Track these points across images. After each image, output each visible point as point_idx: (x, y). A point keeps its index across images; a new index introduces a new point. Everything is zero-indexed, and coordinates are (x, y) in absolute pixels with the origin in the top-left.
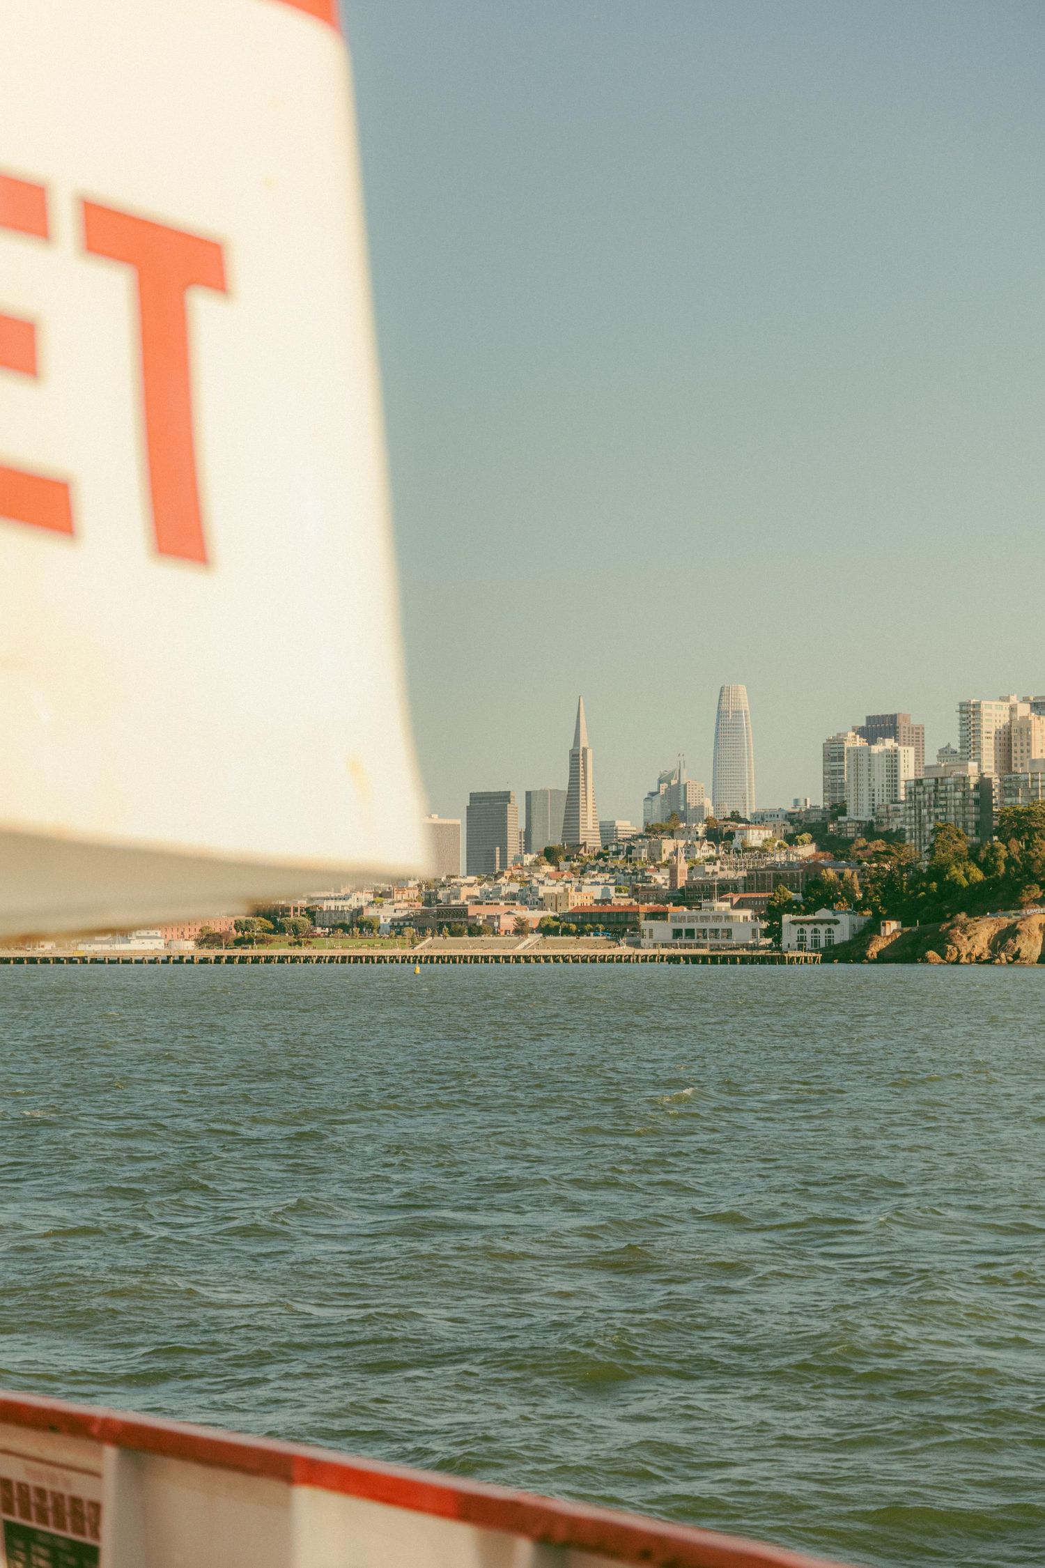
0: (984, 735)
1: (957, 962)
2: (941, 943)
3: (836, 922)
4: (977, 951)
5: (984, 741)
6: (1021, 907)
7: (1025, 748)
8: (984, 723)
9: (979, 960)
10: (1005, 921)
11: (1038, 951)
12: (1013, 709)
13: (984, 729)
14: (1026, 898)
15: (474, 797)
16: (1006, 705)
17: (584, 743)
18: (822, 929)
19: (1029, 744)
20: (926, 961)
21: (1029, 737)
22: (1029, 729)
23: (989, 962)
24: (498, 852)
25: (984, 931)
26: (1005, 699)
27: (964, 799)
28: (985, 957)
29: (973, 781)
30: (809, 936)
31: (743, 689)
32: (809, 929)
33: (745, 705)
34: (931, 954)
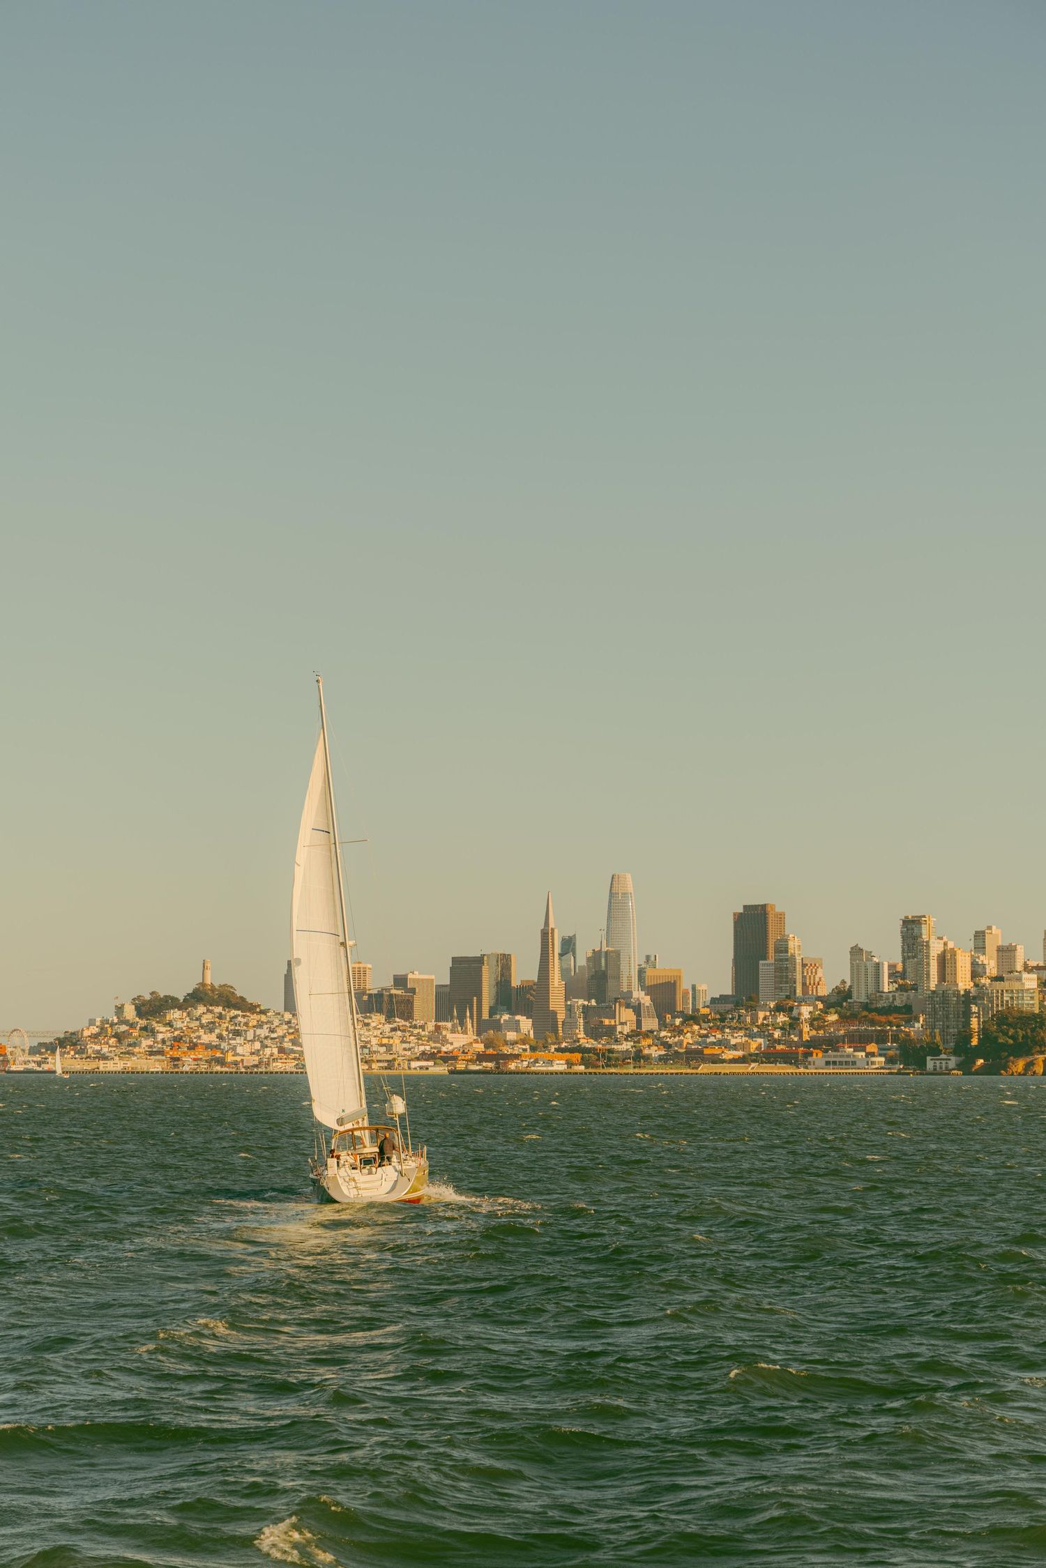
0: (931, 958)
1: (1012, 1074)
2: (1005, 1068)
3: (950, 1059)
4: (1019, 1071)
5: (931, 961)
6: (1032, 1054)
7: (953, 965)
8: (931, 952)
9: (1020, 1074)
10: (1029, 1059)
11: (1042, 1070)
12: (945, 944)
13: (931, 955)
14: (1034, 1051)
15: (455, 960)
16: (942, 942)
17: (552, 925)
18: (944, 1062)
19: (955, 963)
20: (1001, 1074)
21: (955, 960)
22: (955, 955)
23: (1024, 1074)
24: (475, 1001)
25: (1020, 1065)
26: (941, 938)
27: (958, 1001)
28: (1023, 1072)
29: (962, 993)
30: (938, 1065)
31: (629, 876)
32: (938, 1062)
33: (630, 889)
34: (1002, 1072)
